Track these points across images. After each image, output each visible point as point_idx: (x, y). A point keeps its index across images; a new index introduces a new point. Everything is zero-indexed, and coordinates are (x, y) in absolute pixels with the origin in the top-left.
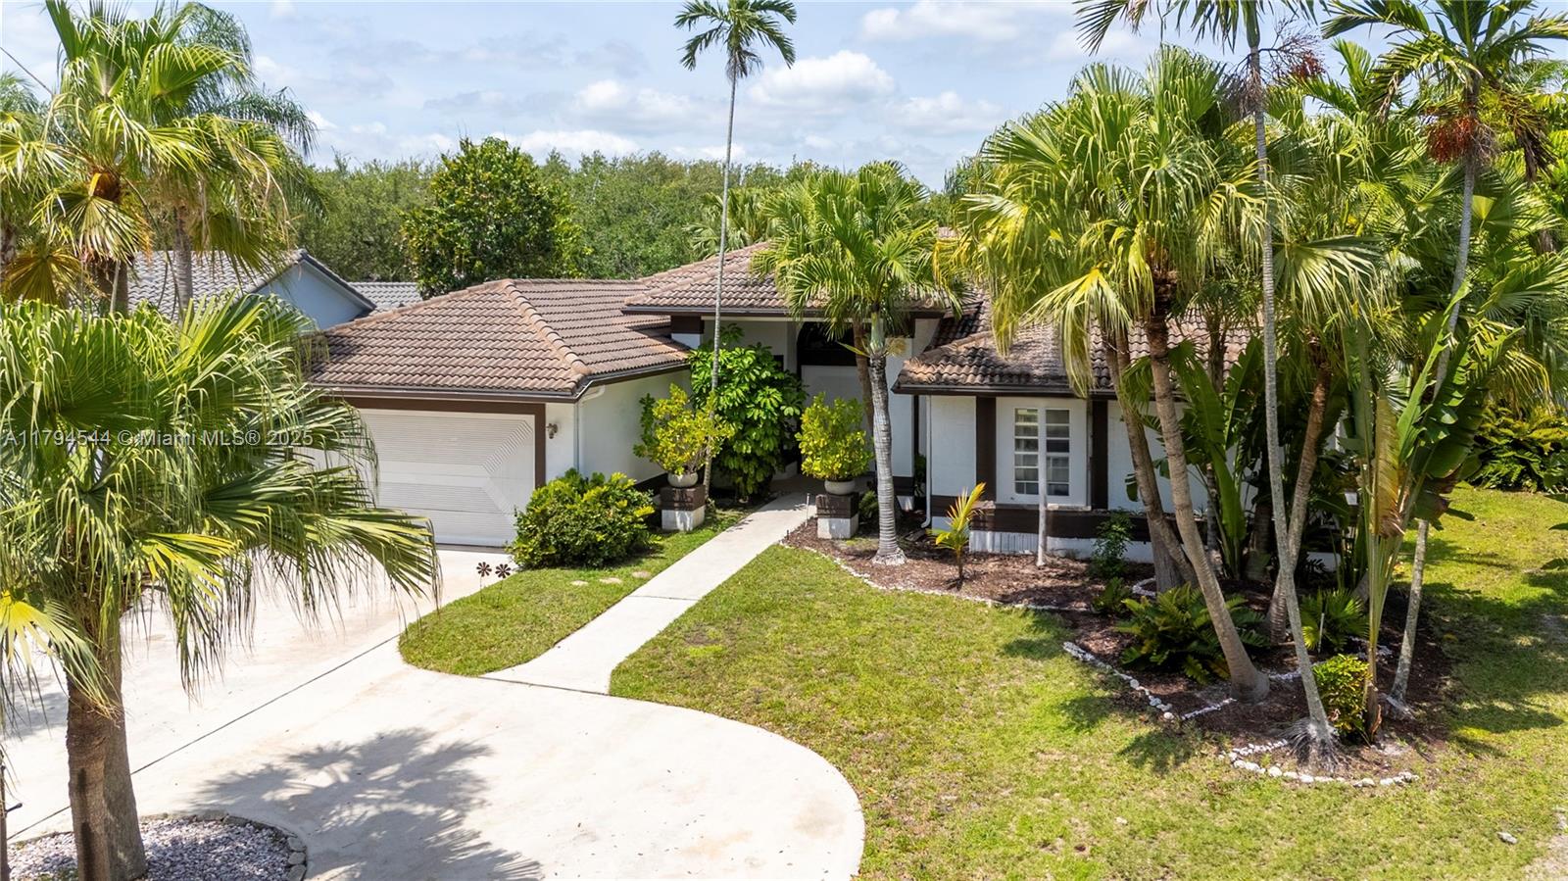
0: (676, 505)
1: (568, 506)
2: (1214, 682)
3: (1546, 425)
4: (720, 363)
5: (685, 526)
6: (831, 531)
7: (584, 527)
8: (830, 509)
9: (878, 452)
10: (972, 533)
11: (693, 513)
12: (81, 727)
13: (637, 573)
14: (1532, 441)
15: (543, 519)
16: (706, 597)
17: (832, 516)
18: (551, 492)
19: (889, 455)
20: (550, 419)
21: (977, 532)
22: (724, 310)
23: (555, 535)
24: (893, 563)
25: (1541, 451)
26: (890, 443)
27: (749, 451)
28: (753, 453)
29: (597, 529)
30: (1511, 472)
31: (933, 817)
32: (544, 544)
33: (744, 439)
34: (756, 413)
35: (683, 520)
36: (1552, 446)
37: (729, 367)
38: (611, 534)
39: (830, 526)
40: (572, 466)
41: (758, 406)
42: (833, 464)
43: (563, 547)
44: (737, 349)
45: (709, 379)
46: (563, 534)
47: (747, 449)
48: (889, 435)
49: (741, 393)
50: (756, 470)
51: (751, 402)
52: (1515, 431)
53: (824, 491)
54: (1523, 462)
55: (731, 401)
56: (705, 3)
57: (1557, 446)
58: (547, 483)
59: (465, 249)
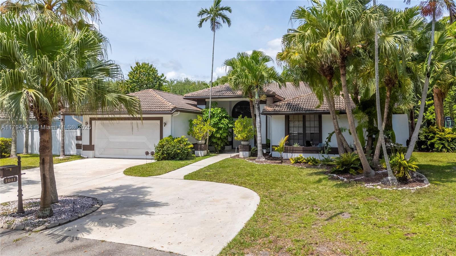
0: (199, 149)
1: (170, 143)
2: (358, 174)
3: (449, 133)
4: (211, 112)
5: (201, 155)
6: (243, 155)
7: (174, 148)
8: (243, 149)
9: (257, 128)
10: (284, 154)
11: (204, 151)
12: (43, 146)
13: (189, 162)
14: (445, 138)
15: (162, 146)
16: (209, 165)
17: (243, 151)
18: (165, 140)
19: (260, 129)
20: (164, 121)
21: (286, 153)
22: (212, 97)
23: (166, 151)
24: (262, 160)
25: (448, 141)
26: (261, 126)
27: (219, 136)
28: (220, 138)
29: (178, 149)
30: (439, 147)
31: (279, 196)
32: (163, 154)
33: (218, 133)
34: (221, 126)
35: (201, 154)
36: (451, 139)
37: (214, 113)
38: (181, 151)
40: (170, 134)
41: (222, 124)
42: (244, 135)
43: (168, 154)
44: (216, 108)
45: (208, 116)
46: (168, 150)
47: (218, 136)
48: (261, 123)
49: (217, 119)
50: (221, 143)
51: (220, 122)
52: (440, 135)
53: (241, 144)
54: (442, 144)
55: (214, 122)
56: (206, 9)
57: (453, 139)
58: (163, 138)
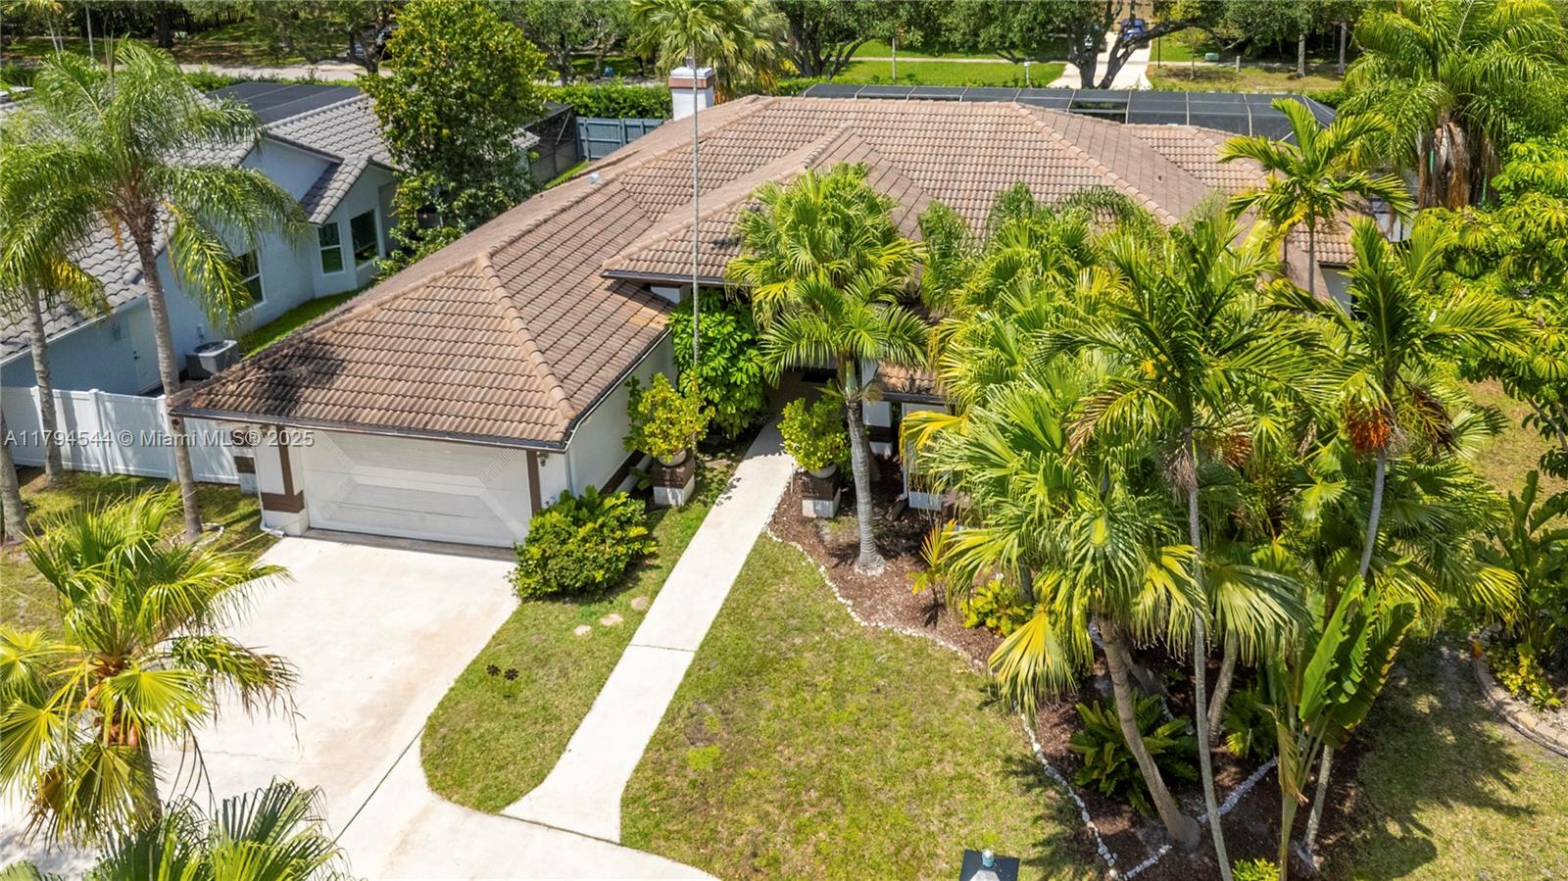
0: (667, 482)
1: (566, 548)
5: (676, 502)
6: (815, 511)
7: (582, 569)
8: (814, 492)
11: (683, 489)
13: (637, 601)
16: (702, 646)
17: (815, 498)
18: (548, 526)
23: (555, 577)
24: (874, 573)
29: (595, 569)
32: (546, 582)
34: (738, 378)
37: (710, 334)
38: (609, 569)
39: (815, 506)
40: (565, 487)
41: (740, 370)
43: (564, 587)
44: (717, 314)
45: (692, 347)
49: (723, 361)
50: (741, 418)
55: (714, 370)
59: (431, 119)
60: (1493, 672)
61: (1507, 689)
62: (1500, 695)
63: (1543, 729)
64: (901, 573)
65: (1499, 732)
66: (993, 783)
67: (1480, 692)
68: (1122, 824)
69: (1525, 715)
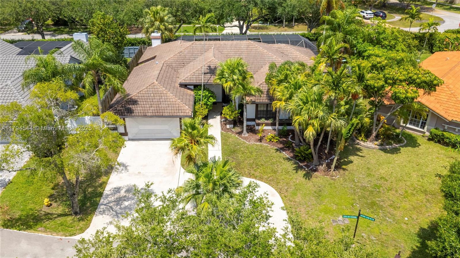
6: (230, 127)
16: (222, 149)
24: (247, 135)
60: (356, 138)
61: (359, 140)
62: (358, 141)
63: (365, 144)
64: (251, 135)
65: (358, 146)
66: (283, 161)
67: (354, 141)
68: (305, 163)
69: (362, 143)
